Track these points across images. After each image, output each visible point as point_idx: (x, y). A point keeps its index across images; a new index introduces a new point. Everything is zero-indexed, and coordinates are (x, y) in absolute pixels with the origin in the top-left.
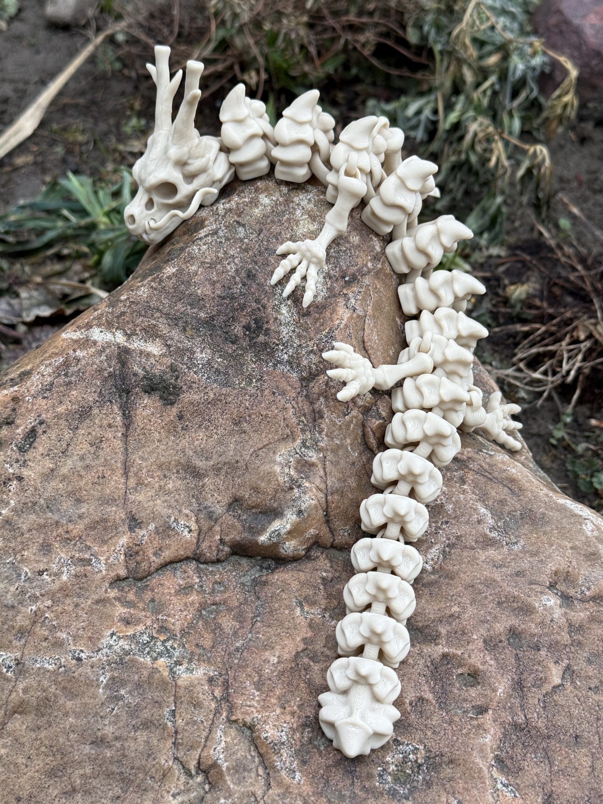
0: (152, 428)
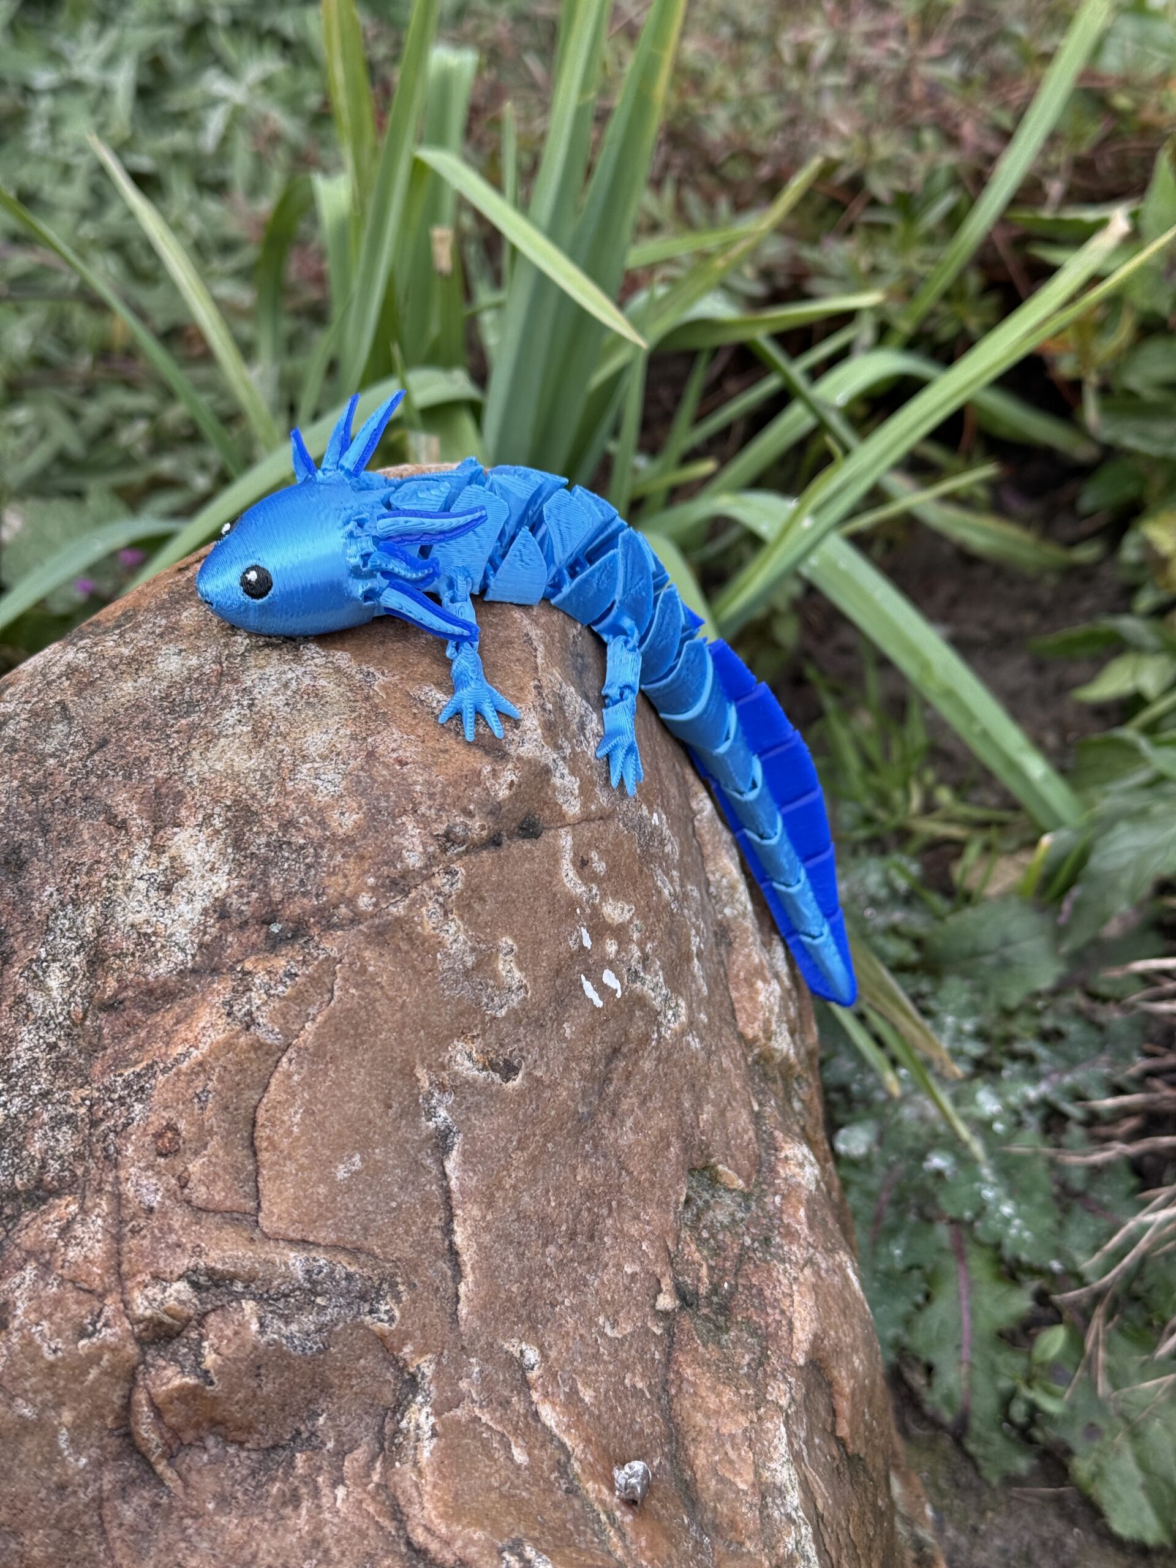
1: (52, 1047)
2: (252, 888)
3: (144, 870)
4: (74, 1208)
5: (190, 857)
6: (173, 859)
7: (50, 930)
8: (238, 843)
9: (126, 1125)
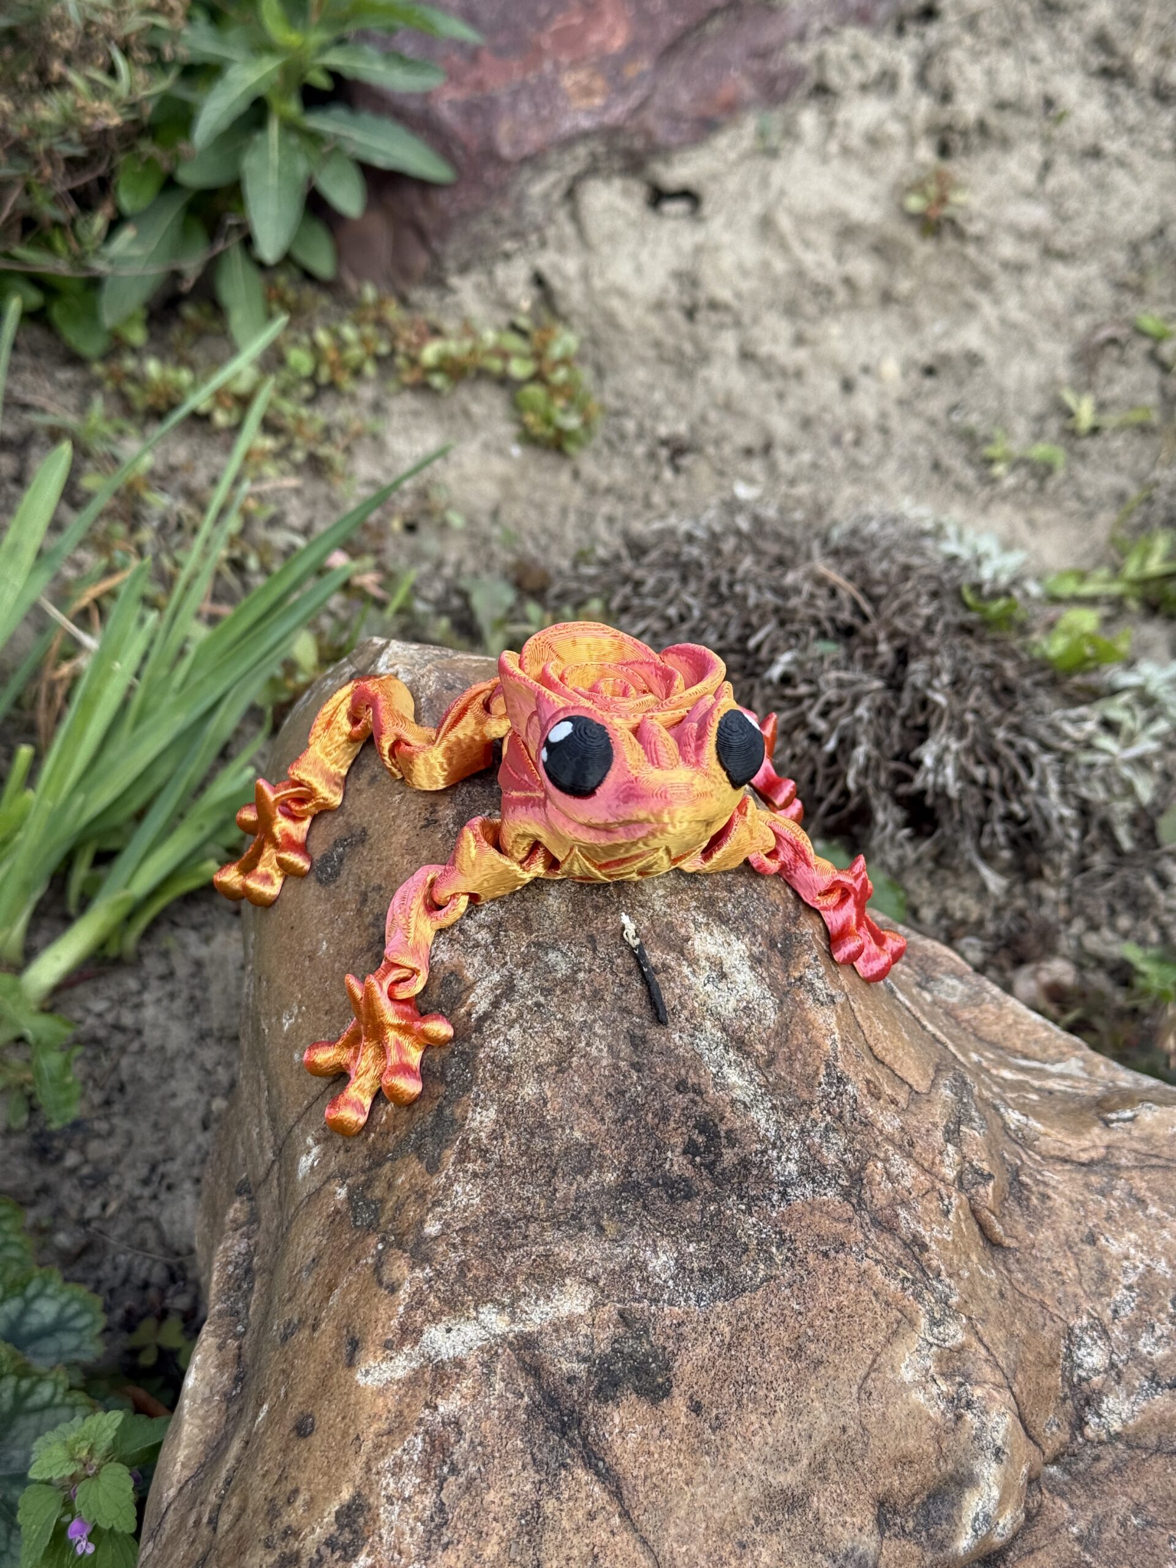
0: (663, 1465)
1: (774, 1107)
2: (754, 935)
3: (702, 979)
4: (880, 1164)
5: (712, 950)
6: (707, 959)
7: (701, 1055)
8: (723, 919)
9: (855, 1101)
